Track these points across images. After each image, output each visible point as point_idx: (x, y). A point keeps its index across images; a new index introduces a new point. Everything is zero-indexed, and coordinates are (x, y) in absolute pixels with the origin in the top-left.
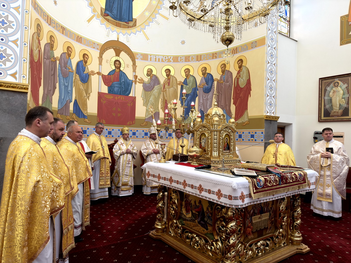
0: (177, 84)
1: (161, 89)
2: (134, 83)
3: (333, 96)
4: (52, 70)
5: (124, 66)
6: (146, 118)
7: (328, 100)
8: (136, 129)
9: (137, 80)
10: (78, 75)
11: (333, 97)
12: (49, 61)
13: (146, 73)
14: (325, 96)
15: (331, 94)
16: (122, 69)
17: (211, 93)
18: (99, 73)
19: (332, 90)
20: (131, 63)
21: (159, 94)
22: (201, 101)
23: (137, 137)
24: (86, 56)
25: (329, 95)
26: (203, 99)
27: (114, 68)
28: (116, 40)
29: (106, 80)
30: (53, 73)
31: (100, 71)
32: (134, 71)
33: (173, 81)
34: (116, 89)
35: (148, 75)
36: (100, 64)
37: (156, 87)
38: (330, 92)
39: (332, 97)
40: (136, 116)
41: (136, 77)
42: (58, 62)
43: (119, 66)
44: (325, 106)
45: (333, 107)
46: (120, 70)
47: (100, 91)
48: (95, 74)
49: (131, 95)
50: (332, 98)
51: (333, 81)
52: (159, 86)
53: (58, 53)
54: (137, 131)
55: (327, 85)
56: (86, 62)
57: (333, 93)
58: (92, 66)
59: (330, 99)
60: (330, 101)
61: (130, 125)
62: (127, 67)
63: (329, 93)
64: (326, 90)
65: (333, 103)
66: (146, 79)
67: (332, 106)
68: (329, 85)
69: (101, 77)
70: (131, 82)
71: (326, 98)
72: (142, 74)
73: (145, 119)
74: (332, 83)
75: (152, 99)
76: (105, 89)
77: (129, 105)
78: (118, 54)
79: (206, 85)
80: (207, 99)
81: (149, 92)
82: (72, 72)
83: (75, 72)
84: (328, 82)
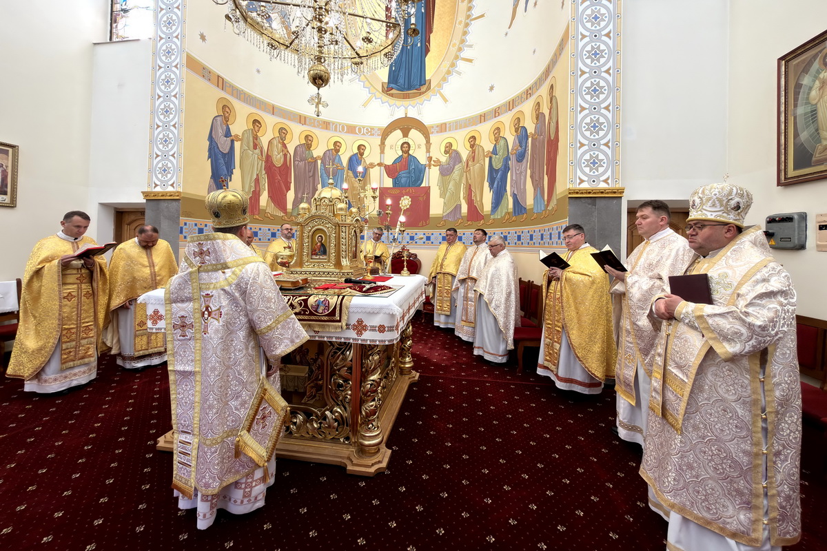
0: (485, 156)
1: (463, 168)
2: (427, 168)
3: (821, 97)
4: (310, 171)
5: (414, 148)
6: (444, 214)
7: (805, 114)
8: (431, 231)
9: (432, 162)
10: (350, 172)
11: (819, 101)
12: (305, 163)
13: (443, 150)
14: (795, 106)
15: (814, 93)
16: (411, 152)
17: (525, 160)
18: (380, 165)
19: (817, 82)
20: (424, 141)
21: (461, 176)
22: (514, 178)
23: (432, 243)
24: (363, 147)
25: (808, 98)
26: (516, 174)
27: (400, 153)
28: (404, 116)
29: (391, 171)
30: (311, 174)
31: (382, 162)
32: (428, 151)
33: (478, 154)
34: (403, 180)
35: (446, 152)
36: (382, 152)
37: (456, 167)
38: (810, 89)
39: (816, 104)
40: (431, 213)
41: (430, 159)
42: (319, 162)
43: (407, 149)
44: (796, 135)
45: (820, 131)
46: (409, 155)
47: (382, 186)
48: (375, 166)
49: (423, 185)
50: (818, 105)
51: (820, 52)
52: (460, 165)
53: (318, 152)
54: (432, 234)
55: (803, 71)
56: (362, 154)
57: (819, 90)
58: (371, 156)
59: (812, 112)
60: (812, 115)
61: (423, 226)
62: (419, 147)
63: (809, 94)
64: (798, 86)
65: (819, 119)
66: (444, 159)
67: (817, 130)
68: (806, 70)
69: (383, 168)
70: (423, 167)
71: (800, 110)
72: (439, 154)
73: (443, 217)
74: (818, 59)
75: (451, 186)
76: (388, 183)
77: (421, 199)
78: (405, 134)
79: (519, 148)
80: (521, 172)
81: (448, 177)
82: (341, 169)
83: (346, 169)
84: (804, 60)
